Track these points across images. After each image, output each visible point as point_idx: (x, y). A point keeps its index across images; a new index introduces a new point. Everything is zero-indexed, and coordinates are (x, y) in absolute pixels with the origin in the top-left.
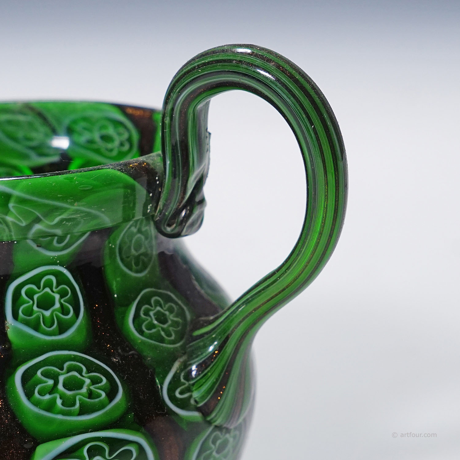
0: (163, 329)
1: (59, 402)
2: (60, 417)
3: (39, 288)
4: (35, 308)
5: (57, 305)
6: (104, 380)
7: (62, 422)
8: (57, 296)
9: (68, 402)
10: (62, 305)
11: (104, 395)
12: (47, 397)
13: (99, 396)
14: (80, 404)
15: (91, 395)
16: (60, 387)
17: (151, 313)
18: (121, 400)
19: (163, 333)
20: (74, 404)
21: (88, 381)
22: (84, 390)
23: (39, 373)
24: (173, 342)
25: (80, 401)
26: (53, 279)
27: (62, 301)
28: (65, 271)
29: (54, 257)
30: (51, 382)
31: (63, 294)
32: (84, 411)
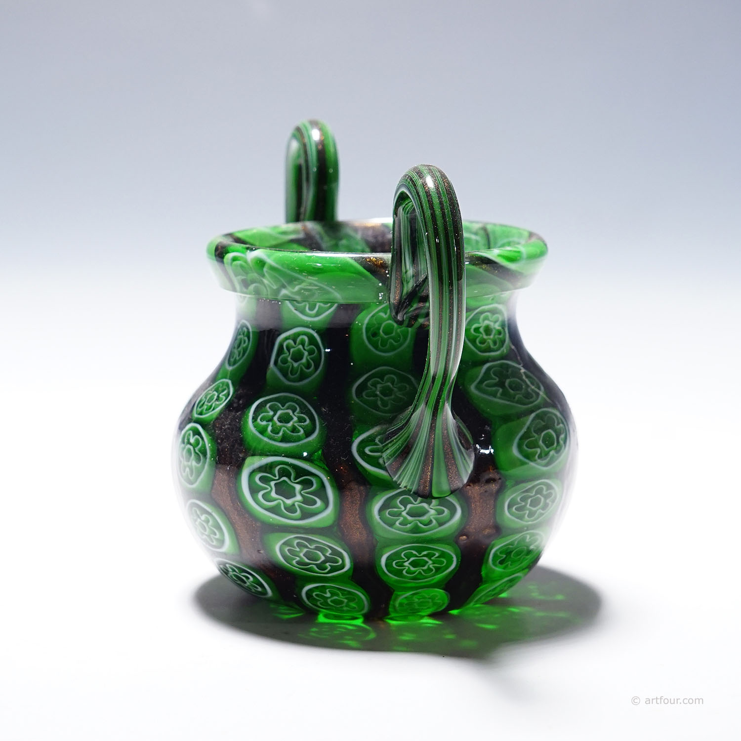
0: (382, 400)
1: (270, 428)
2: (266, 439)
3: (295, 343)
4: (289, 359)
5: (304, 361)
6: (308, 421)
7: (267, 443)
8: (306, 353)
9: (275, 431)
10: (308, 361)
11: (302, 431)
12: (264, 423)
13: (299, 431)
14: (283, 434)
15: (294, 430)
16: (275, 418)
17: (379, 386)
18: (313, 440)
19: (379, 403)
20: (278, 433)
21: (295, 419)
22: (290, 425)
23: (268, 405)
24: (385, 412)
25: (283, 431)
26: (306, 338)
27: (308, 358)
28: (316, 335)
29: (307, 321)
30: (271, 413)
31: (311, 353)
32: (284, 439)
